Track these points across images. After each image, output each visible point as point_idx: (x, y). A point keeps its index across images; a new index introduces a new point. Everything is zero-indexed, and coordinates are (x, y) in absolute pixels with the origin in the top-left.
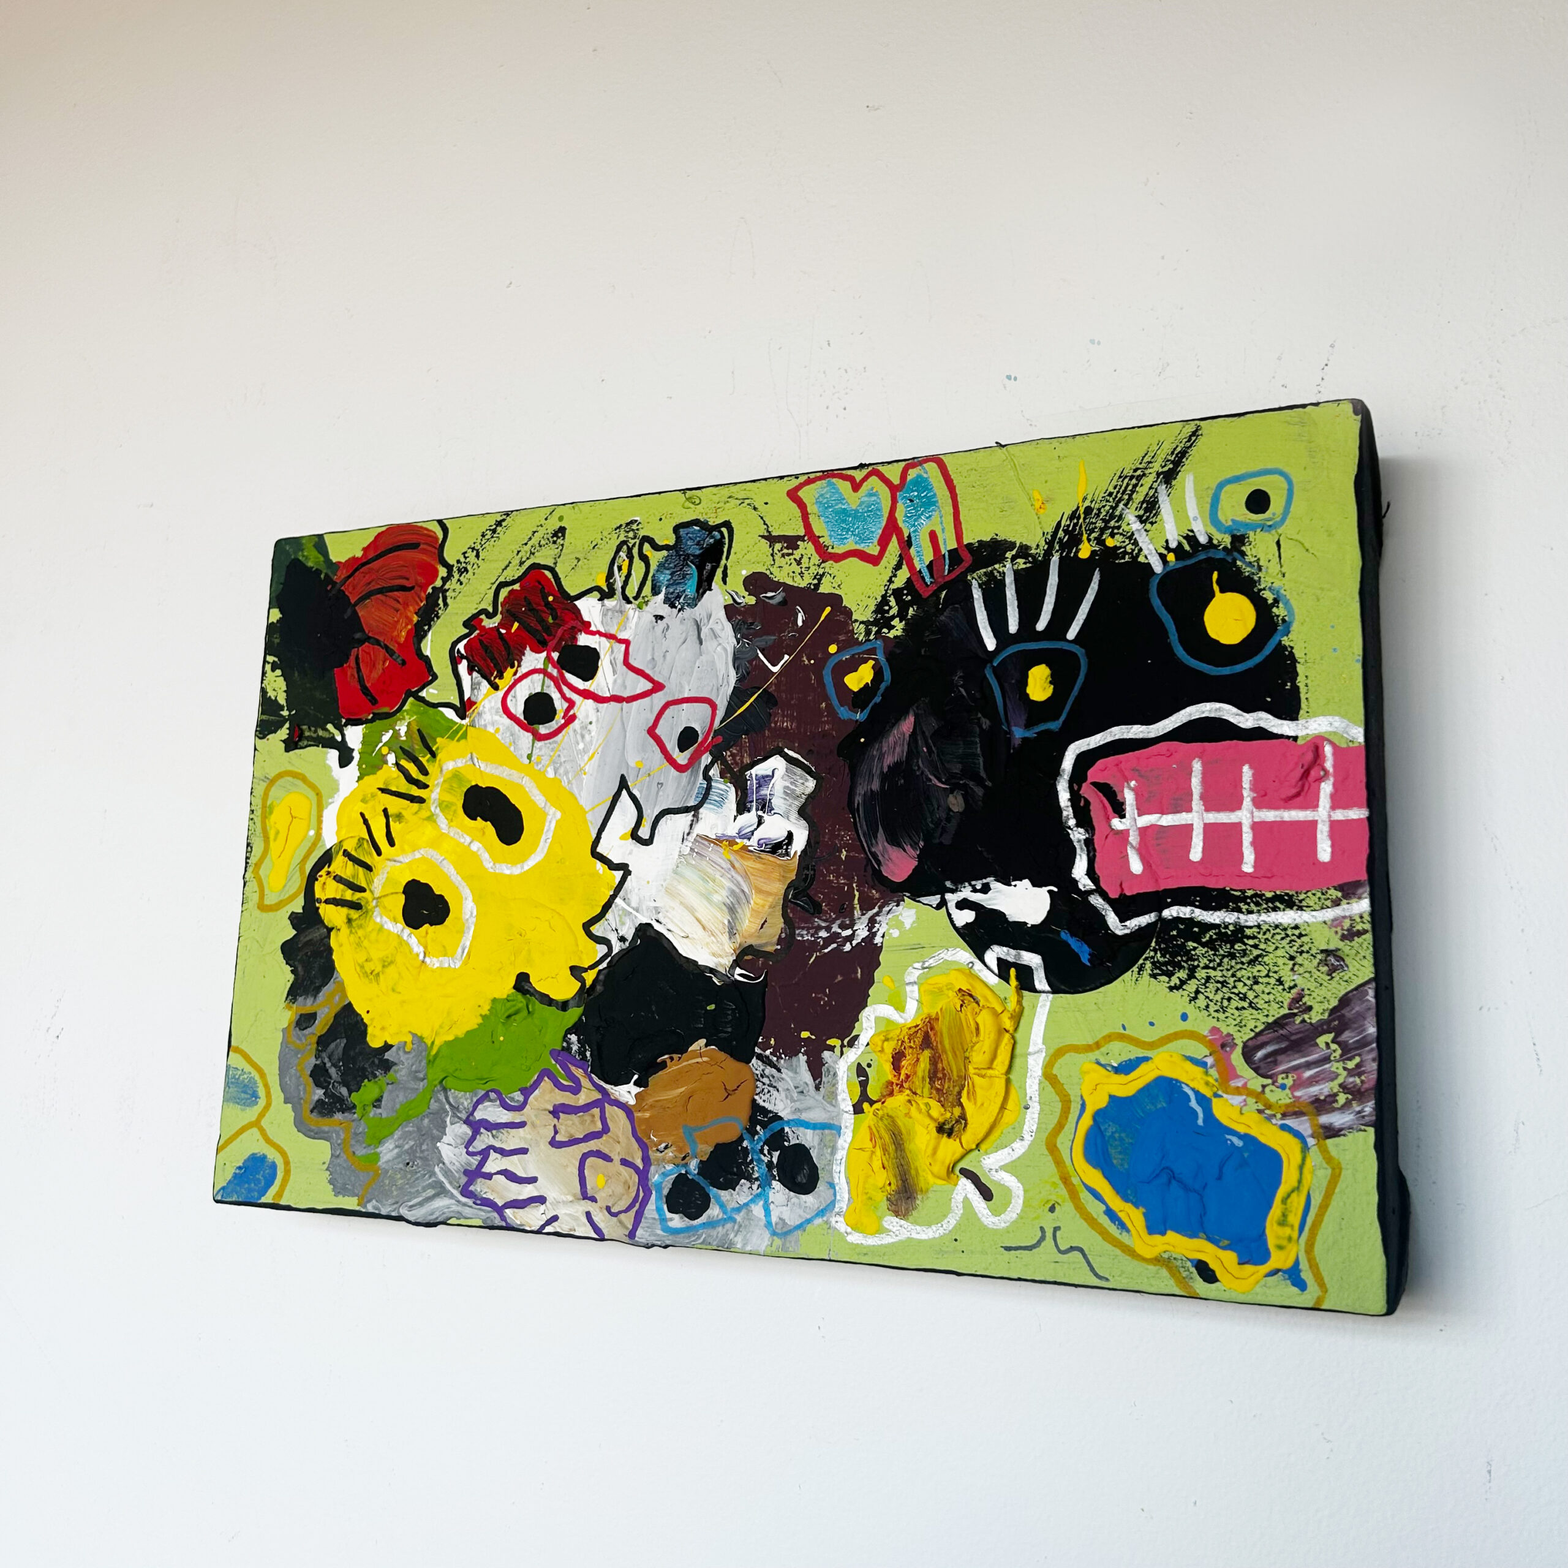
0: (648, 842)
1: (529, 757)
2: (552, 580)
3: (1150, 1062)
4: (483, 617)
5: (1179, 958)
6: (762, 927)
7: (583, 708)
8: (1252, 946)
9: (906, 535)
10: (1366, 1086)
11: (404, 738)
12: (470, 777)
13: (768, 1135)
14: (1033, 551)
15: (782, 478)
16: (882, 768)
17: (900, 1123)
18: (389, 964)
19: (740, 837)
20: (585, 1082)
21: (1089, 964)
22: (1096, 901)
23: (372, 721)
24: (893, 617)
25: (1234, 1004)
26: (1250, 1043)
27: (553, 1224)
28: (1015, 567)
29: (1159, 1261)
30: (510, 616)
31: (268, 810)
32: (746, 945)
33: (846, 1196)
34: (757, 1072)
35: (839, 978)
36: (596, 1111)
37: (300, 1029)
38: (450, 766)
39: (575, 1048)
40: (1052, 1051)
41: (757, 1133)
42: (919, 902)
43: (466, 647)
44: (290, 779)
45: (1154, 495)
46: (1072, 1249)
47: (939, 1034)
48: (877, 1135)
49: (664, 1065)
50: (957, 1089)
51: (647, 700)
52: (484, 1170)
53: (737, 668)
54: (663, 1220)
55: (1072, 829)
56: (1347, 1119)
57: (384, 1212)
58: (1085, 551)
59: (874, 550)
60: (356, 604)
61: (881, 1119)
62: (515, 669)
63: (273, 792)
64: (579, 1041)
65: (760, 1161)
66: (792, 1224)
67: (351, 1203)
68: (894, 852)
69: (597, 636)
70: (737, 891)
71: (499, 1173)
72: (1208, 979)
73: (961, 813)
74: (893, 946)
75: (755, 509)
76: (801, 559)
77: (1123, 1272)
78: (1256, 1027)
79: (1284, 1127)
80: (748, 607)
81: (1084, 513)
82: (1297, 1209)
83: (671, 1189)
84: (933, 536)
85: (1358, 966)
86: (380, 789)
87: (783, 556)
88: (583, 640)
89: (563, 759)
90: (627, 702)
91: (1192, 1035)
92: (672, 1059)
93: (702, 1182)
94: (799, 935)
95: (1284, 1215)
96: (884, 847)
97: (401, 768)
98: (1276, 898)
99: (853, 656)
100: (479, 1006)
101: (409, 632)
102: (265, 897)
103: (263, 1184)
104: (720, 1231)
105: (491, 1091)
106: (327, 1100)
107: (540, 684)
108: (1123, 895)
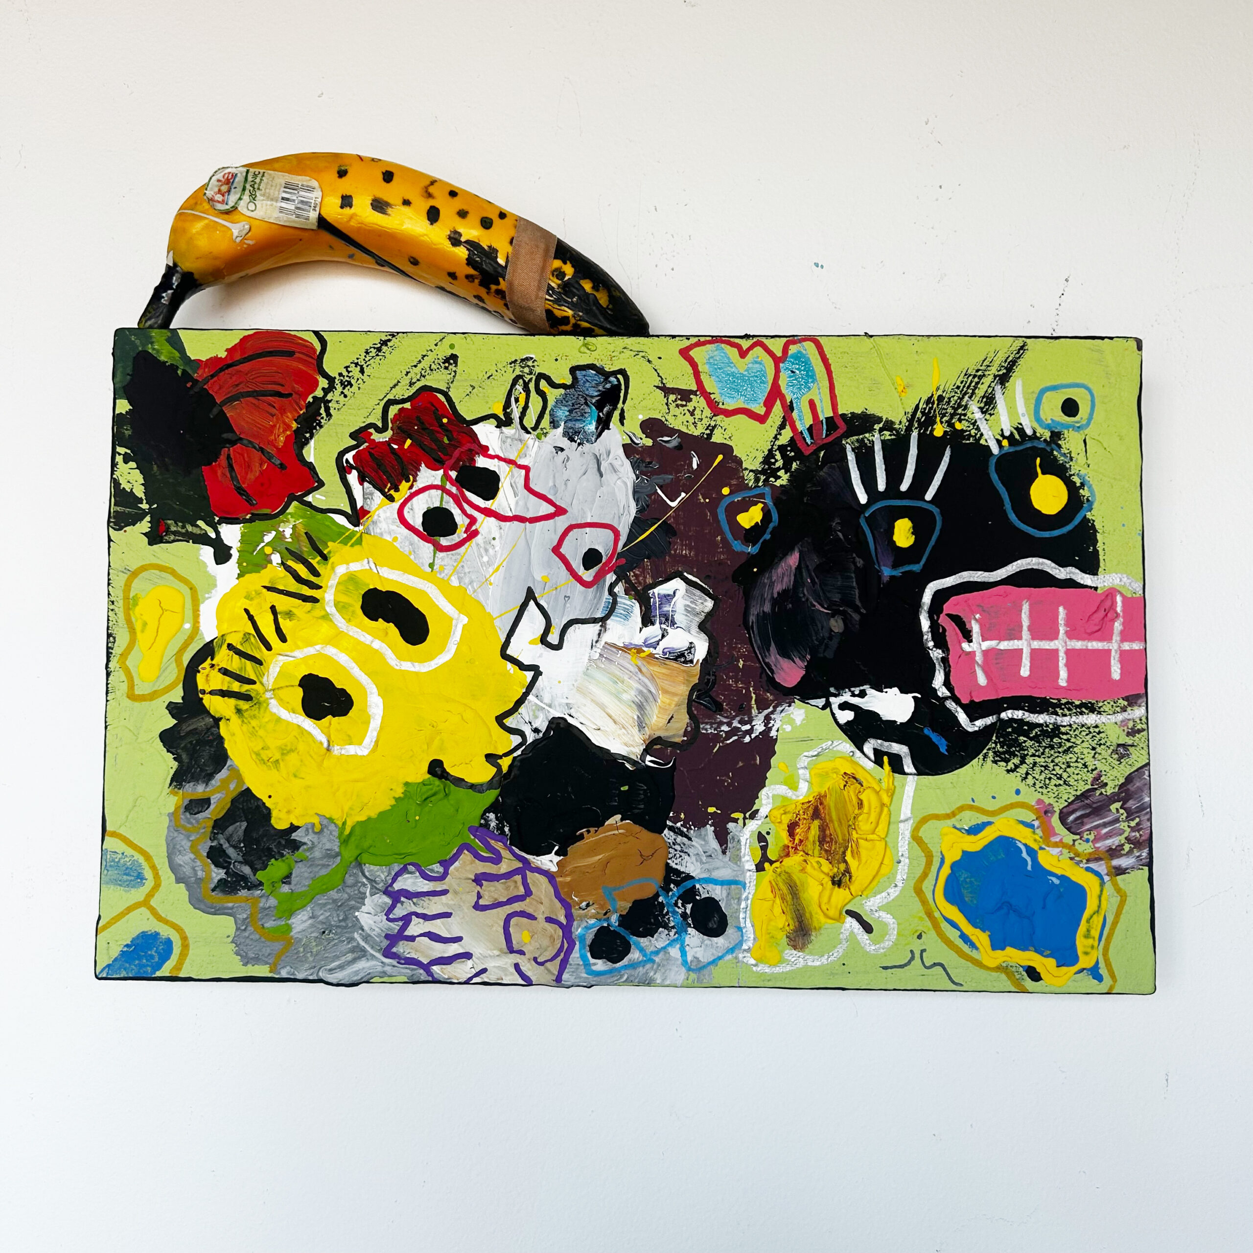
0: (558, 647)
1: (431, 565)
2: (446, 403)
3: (993, 825)
4: (372, 430)
5: (1014, 749)
6: (669, 722)
7: (485, 524)
8: (1065, 740)
9: (788, 401)
10: (1143, 838)
11: (290, 540)
12: (367, 581)
13: (681, 892)
14: (897, 426)
15: (674, 337)
16: (772, 593)
17: (795, 877)
18: (288, 752)
19: (647, 646)
20: (505, 853)
21: (946, 753)
22: (951, 705)
23: (251, 521)
24: (779, 469)
25: (1053, 782)
26: (1065, 810)
27: (482, 976)
28: (883, 438)
29: (999, 969)
30: (401, 434)
31: (131, 602)
32: (655, 737)
33: (752, 936)
34: (669, 841)
35: (741, 764)
36: (518, 878)
37: (191, 814)
38: (341, 570)
39: (493, 824)
40: (918, 819)
41: (672, 890)
42: (808, 703)
43: (354, 457)
44: (157, 572)
45: (992, 392)
46: (935, 964)
47: (827, 807)
48: (776, 888)
49: (581, 837)
50: (842, 849)
51: (551, 522)
52: (407, 933)
53: (637, 501)
54: (587, 965)
55: (932, 650)
56: (1130, 862)
57: (300, 976)
58: (939, 431)
59: (761, 411)
60: (224, 403)
61: (779, 875)
62: (410, 483)
63: (137, 585)
64: (497, 818)
65: (675, 912)
66: (706, 961)
67: (263, 971)
68: (785, 663)
69: (496, 460)
70: (645, 691)
71: (422, 935)
72: (1035, 764)
73: (841, 634)
74: (786, 739)
75: (649, 361)
76: (694, 410)
77: (972, 978)
78: (1069, 798)
79: (1088, 869)
80: (645, 448)
81: (938, 400)
82: (1097, 926)
83: (593, 940)
84: (812, 404)
85: (1138, 754)
86: (265, 587)
87: (677, 406)
88: (481, 462)
89: (467, 570)
90: (530, 522)
91: (1023, 805)
92: (589, 832)
93: (622, 931)
94: (703, 729)
95: (1088, 931)
96: (776, 659)
97: (288, 569)
98: (1083, 705)
99: (744, 498)
100: (391, 789)
101: (287, 437)
102: (136, 687)
103: (157, 959)
104: (641, 970)
105: (409, 864)
106: (229, 879)
107: (439, 499)
108: (972, 702)
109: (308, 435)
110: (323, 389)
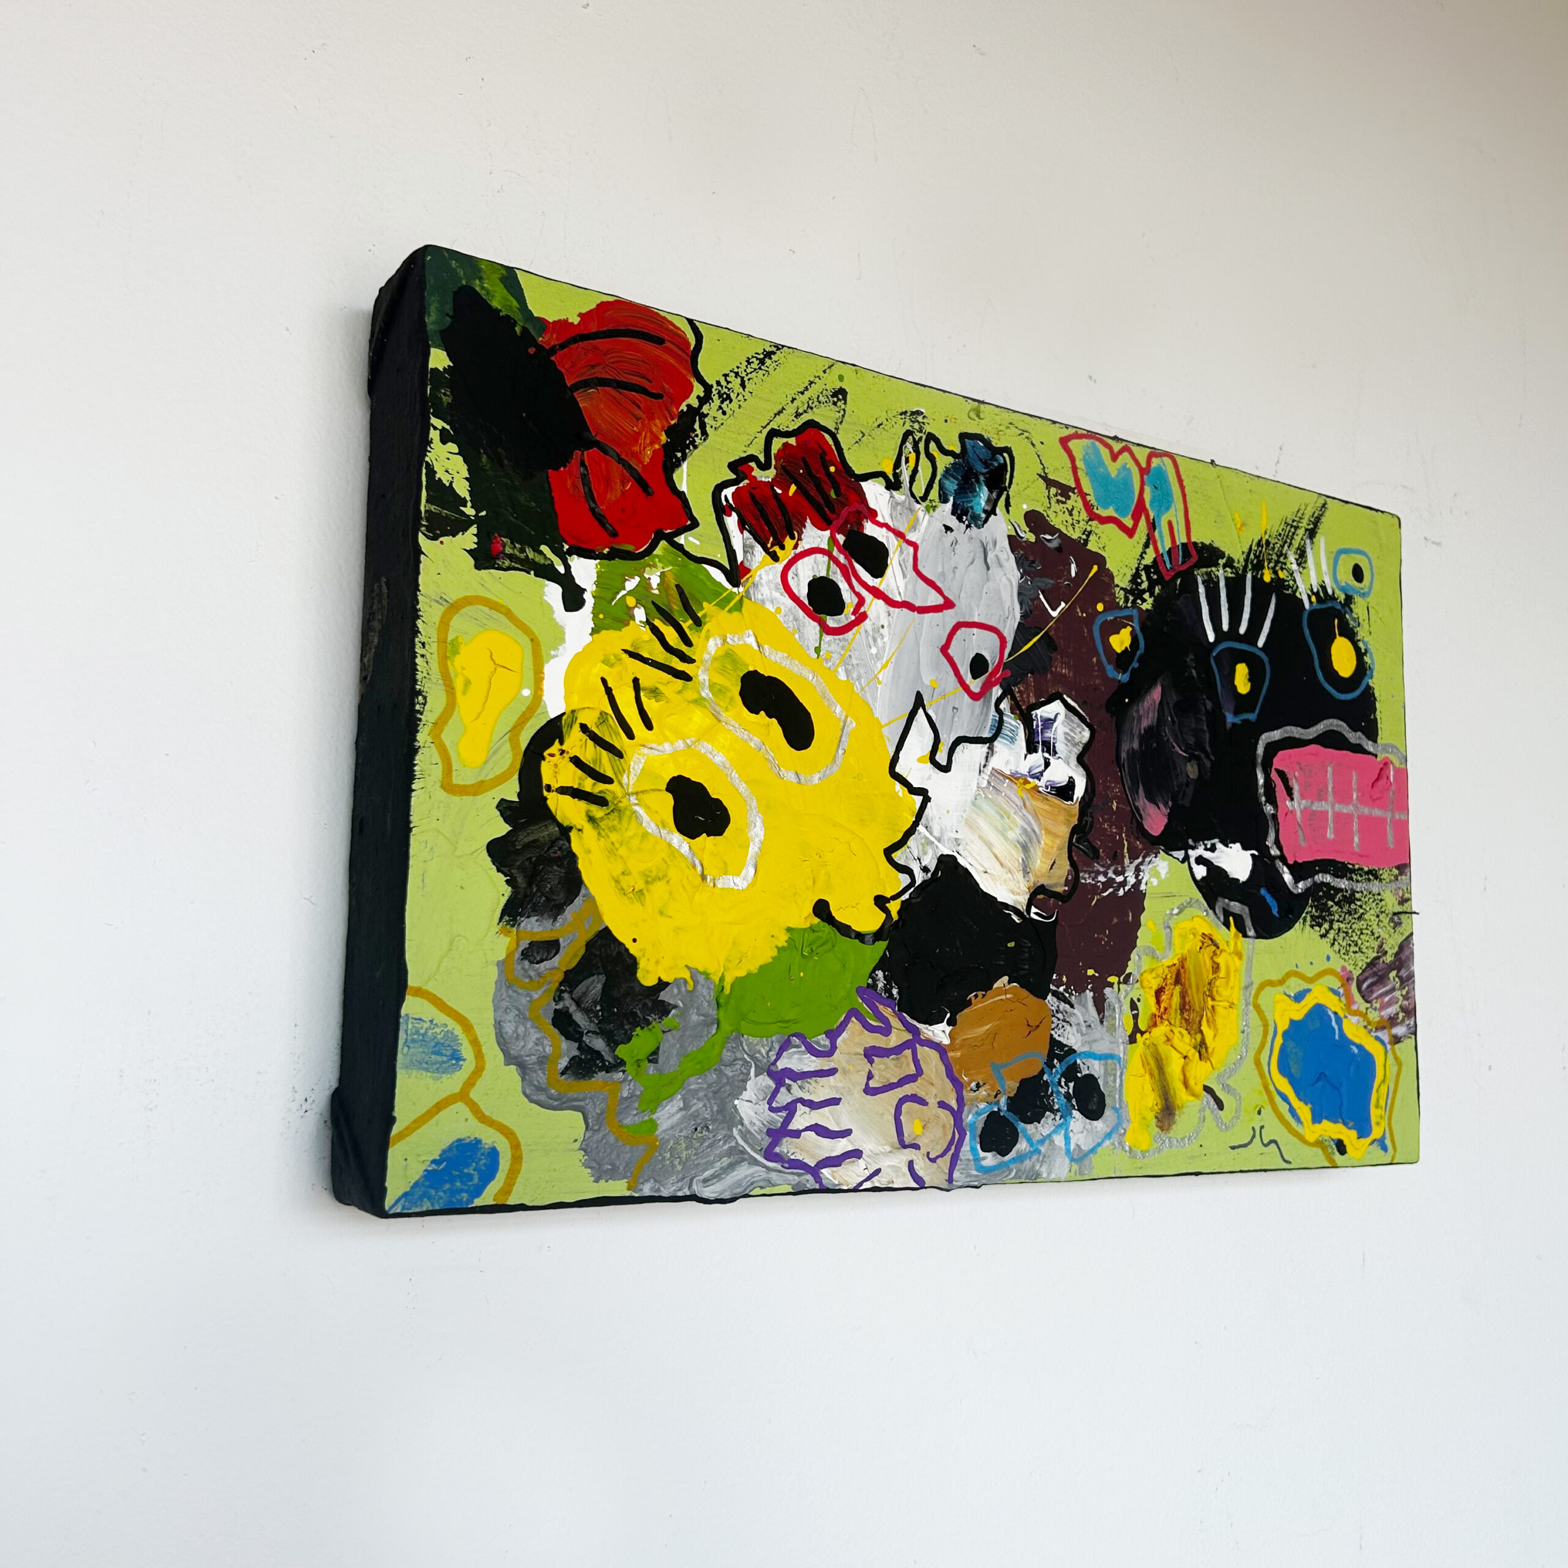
0: (946, 769)
1: (818, 650)
2: (833, 447)
3: (1311, 993)
4: (753, 464)
5: (1325, 913)
6: (1051, 868)
7: (873, 607)
8: (1359, 906)
9: (1152, 518)
10: (1410, 1007)
11: (656, 592)
12: (747, 660)
13: (1064, 1069)
14: (1236, 564)
15: (1054, 422)
16: (1140, 730)
17: (1161, 1050)
18: (654, 880)
19: (1032, 777)
20: (895, 1022)
21: (1277, 915)
22: (1280, 864)
23: (609, 557)
24: (1144, 591)
25: (1352, 949)
26: (1360, 978)
27: (873, 1179)
28: (1226, 574)
29: (1317, 1143)
30: (785, 476)
31: (449, 648)
32: (1039, 884)
33: (1127, 1118)
34: (1053, 1008)
35: (1115, 920)
36: (908, 1053)
37: (531, 962)
38: (717, 642)
39: (880, 985)
40: (1257, 985)
41: (1055, 1067)
42: (1171, 855)
43: (733, 494)
44: (486, 609)
45: (1304, 545)
46: (1271, 1142)
47: (1187, 972)
48: (1145, 1062)
49: (969, 1003)
50: (1198, 1018)
51: (939, 615)
52: (791, 1127)
53: (1021, 604)
54: (977, 1160)
55: (1265, 805)
56: (1403, 1030)
57: (665, 1193)
58: (1267, 577)
59: (1130, 524)
60: (576, 387)
61: (1148, 1047)
62: (795, 541)
63: (456, 622)
64: (885, 977)
65: (1059, 1093)
66: (1087, 1148)
67: (619, 1188)
68: (1151, 808)
69: (884, 529)
70: (1029, 830)
71: (807, 1129)
72: (1339, 929)
73: (1195, 781)
74: (1153, 893)
75: (1033, 445)
76: (1072, 509)
77: (1298, 1155)
78: (1362, 966)
79: (1376, 1039)
80: (1029, 544)
81: (1265, 544)
83: (983, 1128)
84: (1170, 526)
85: (1406, 923)
86: (625, 651)
87: (1058, 501)
88: (870, 529)
89: (854, 661)
90: (919, 612)
91: (1332, 972)
92: (976, 996)
93: (1011, 1117)
94: (1082, 878)
95: (1378, 1100)
96: (1144, 802)
97: (655, 630)
98: (1370, 872)
99: (1116, 618)
100: (773, 936)
101: (655, 452)
102: (454, 773)
103: (476, 1180)
104: (1027, 1163)
105: (793, 1035)
106: (583, 1057)
107: (825, 567)
108: (1295, 862)
109: (679, 455)
110: (698, 397)
